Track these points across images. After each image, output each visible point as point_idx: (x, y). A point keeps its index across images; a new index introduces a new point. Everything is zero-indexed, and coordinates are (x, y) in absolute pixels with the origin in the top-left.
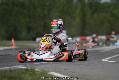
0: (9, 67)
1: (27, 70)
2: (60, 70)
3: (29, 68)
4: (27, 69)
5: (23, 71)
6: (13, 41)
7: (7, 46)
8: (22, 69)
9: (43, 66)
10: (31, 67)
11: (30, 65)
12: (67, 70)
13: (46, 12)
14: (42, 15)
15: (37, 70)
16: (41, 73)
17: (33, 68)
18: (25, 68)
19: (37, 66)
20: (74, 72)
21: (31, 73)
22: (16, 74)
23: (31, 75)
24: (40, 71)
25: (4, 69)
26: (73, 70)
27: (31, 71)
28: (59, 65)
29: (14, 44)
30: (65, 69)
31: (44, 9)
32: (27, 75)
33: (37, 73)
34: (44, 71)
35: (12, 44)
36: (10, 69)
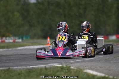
0: (45, 65)
1: (62, 68)
2: (95, 68)
3: (65, 66)
4: (62, 66)
5: (58, 69)
6: (49, 39)
7: (43, 45)
8: (58, 67)
9: (78, 64)
10: (66, 65)
11: (66, 63)
12: (103, 68)
13: (81, 11)
14: (77, 14)
15: (72, 68)
16: (77, 70)
17: (69, 65)
18: (61, 66)
19: (73, 64)
20: (110, 70)
21: (67, 71)
22: (52, 72)
23: (66, 73)
24: (76, 69)
25: (40, 67)
26: (109, 67)
27: (66, 69)
28: (94, 63)
29: (49, 43)
30: (101, 67)
31: (80, 8)
32: (63, 73)
33: (72, 71)
34: (79, 69)
35: (47, 42)
36: (45, 67)
